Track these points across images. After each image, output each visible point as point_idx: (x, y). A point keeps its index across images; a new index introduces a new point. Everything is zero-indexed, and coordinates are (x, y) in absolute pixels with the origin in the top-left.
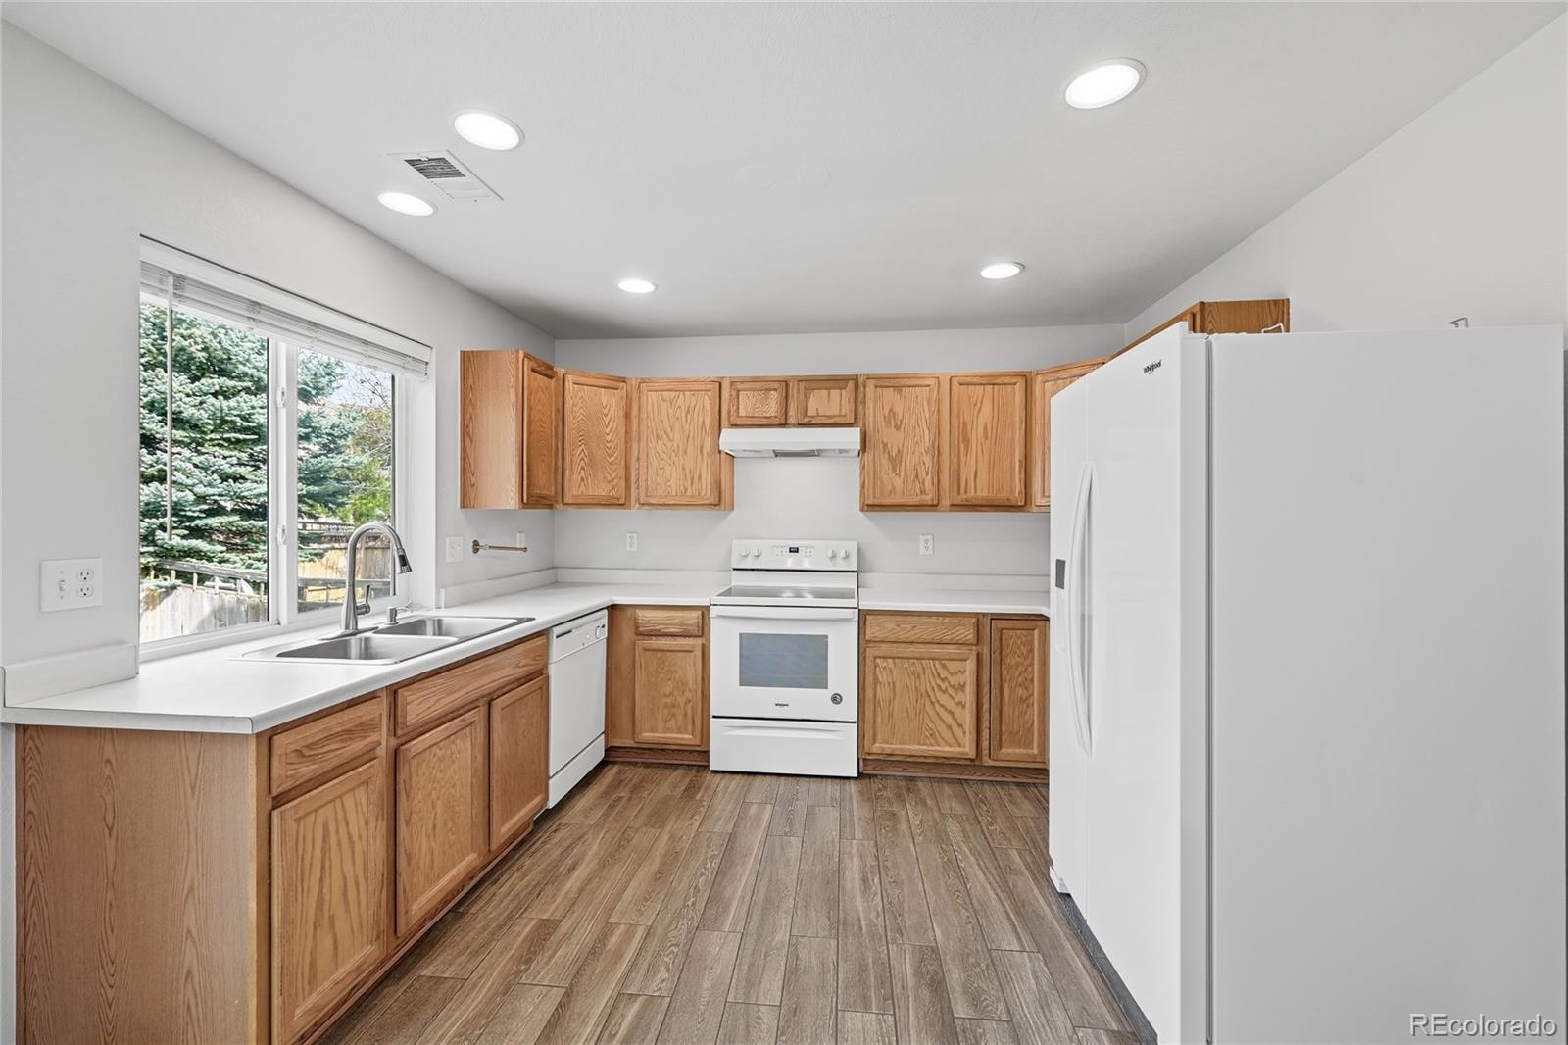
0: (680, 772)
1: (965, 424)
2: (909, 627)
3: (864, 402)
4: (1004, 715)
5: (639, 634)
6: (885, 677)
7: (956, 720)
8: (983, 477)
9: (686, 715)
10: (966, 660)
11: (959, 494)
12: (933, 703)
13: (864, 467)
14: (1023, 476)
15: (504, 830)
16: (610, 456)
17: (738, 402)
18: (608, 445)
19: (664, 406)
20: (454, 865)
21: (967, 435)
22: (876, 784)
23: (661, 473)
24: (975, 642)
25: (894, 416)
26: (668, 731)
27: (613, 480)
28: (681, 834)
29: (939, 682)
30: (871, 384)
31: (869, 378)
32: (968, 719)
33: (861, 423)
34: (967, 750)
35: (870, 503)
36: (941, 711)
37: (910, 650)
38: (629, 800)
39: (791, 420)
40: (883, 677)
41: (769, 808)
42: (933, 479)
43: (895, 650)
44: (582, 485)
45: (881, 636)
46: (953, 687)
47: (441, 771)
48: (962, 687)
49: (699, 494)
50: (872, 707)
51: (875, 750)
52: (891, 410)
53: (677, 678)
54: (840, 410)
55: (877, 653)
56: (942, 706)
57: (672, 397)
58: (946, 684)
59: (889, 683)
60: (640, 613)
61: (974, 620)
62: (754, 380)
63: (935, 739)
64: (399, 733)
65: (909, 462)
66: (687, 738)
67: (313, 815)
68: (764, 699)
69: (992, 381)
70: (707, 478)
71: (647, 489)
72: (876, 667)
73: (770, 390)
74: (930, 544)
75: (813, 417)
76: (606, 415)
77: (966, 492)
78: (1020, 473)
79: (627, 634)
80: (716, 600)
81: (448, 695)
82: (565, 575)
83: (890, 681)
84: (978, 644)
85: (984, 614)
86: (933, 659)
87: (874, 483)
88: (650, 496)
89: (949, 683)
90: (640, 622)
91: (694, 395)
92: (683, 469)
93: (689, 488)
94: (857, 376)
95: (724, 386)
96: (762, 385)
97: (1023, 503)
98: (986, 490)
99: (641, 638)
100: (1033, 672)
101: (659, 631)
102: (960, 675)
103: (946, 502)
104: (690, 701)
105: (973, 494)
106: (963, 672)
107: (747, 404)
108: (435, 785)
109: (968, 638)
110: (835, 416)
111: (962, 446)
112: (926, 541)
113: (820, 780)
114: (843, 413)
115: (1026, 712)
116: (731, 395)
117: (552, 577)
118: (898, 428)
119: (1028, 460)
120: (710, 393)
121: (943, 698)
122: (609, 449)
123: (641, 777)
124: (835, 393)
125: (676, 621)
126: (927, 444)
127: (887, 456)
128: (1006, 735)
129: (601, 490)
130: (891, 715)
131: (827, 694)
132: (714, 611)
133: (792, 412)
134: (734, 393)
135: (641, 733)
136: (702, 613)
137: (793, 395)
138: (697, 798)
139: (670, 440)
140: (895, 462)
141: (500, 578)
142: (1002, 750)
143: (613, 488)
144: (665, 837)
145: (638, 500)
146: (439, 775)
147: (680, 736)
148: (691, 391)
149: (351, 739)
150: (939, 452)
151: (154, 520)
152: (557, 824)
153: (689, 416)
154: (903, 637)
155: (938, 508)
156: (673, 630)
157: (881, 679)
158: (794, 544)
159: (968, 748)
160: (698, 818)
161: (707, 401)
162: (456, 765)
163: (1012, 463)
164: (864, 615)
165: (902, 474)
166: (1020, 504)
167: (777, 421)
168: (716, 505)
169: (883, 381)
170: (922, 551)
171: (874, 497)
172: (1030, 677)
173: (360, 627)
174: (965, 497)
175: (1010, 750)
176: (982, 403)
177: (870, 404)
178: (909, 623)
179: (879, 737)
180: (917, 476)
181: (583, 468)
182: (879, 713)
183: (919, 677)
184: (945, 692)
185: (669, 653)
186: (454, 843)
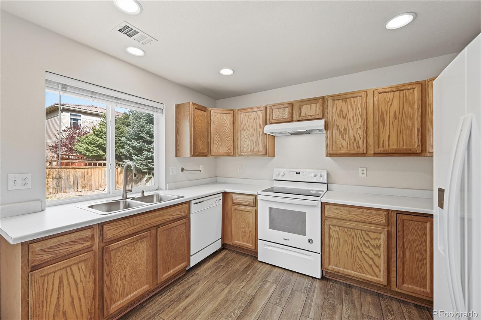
0: (247, 258)
1: (382, 112)
2: (347, 213)
3: (327, 108)
4: (406, 266)
5: (233, 203)
6: (335, 235)
7: (374, 263)
8: (393, 139)
9: (249, 236)
10: (381, 233)
11: (379, 148)
12: (361, 252)
13: (327, 137)
14: (420, 137)
15: (164, 276)
16: (228, 138)
17: (273, 114)
18: (227, 134)
19: (246, 118)
20: (136, 290)
21: (383, 118)
22: (330, 284)
23: (245, 143)
24: (386, 225)
25: (342, 113)
26: (243, 241)
27: (229, 146)
28: (233, 290)
29: (364, 242)
30: (330, 99)
31: (329, 96)
32: (382, 264)
33: (326, 118)
34: (381, 280)
35: (331, 153)
36: (366, 257)
37: (348, 224)
38: (223, 268)
39: (294, 119)
40: (334, 235)
41: (275, 286)
42: (363, 141)
43: (339, 223)
44: (218, 148)
45: (332, 215)
46: (373, 246)
47: (129, 255)
48: (378, 247)
49: (259, 151)
50: (328, 248)
51: (329, 268)
52: (341, 110)
53: (247, 221)
54: (316, 112)
55: (331, 223)
56: (366, 254)
57: (249, 114)
58: (369, 243)
59: (337, 238)
60: (234, 196)
61: (385, 213)
62: (279, 104)
63: (362, 270)
64: (104, 241)
65: (350, 134)
66: (250, 245)
67: (53, 274)
68: (279, 235)
69: (399, 89)
70: (261, 145)
71: (241, 150)
72: (330, 229)
73: (285, 107)
74: (365, 172)
75: (304, 117)
76: (226, 123)
77: (383, 147)
78: (418, 135)
79: (230, 203)
80: (260, 193)
81: (131, 227)
82: (219, 179)
83: (337, 237)
84: (388, 225)
85: (392, 211)
86: (361, 230)
87: (332, 144)
88: (242, 152)
89: (370, 243)
90: (234, 199)
91: (256, 113)
92: (253, 141)
93: (255, 149)
94: (324, 97)
95: (267, 108)
96: (281, 106)
97: (420, 152)
98: (395, 144)
99: (234, 205)
100: (426, 245)
101: (240, 203)
102: (377, 240)
103: (371, 152)
104: (251, 231)
105: (387, 148)
106: (379, 239)
107: (277, 114)
108: (125, 260)
109: (381, 222)
110: (314, 115)
111: (381, 124)
112: (363, 171)
113: (302, 276)
114: (317, 114)
115: (421, 267)
116: (270, 111)
117: (215, 180)
118: (344, 118)
119: (424, 128)
120: (262, 111)
121: (367, 251)
122: (227, 135)
123: (232, 258)
124: (313, 106)
125: (246, 200)
126: (360, 124)
127: (338, 131)
128: (407, 277)
129: (224, 150)
130: (338, 254)
131: (306, 238)
132: (259, 197)
133: (294, 115)
134: (271, 111)
135: (234, 241)
136: (255, 197)
137: (295, 109)
138: (248, 273)
139: (248, 131)
140: (343, 134)
141: (193, 180)
142: (405, 285)
143: (229, 149)
144: (227, 290)
145: (238, 153)
146: (128, 257)
147: (247, 244)
148: (255, 111)
149: (74, 244)
150: (367, 128)
151: (147, 161)
152: (194, 273)
153: (255, 121)
154: (344, 217)
155: (367, 155)
156: (244, 203)
157: (333, 236)
158: (298, 171)
159: (381, 279)
160: (244, 283)
161: (261, 115)
162: (137, 252)
163: (413, 132)
164: (323, 204)
165: (347, 139)
166: (418, 152)
167: (288, 120)
168: (265, 155)
169: (336, 98)
170: (360, 175)
171: (332, 150)
172: (424, 248)
173: (128, 197)
174: (382, 149)
175: (410, 286)
176: (392, 101)
177: (330, 108)
178: (347, 210)
179: (332, 263)
180: (355, 140)
181: (218, 142)
182: (332, 251)
183: (353, 238)
184: (368, 247)
185: (244, 212)
186: (136, 281)
